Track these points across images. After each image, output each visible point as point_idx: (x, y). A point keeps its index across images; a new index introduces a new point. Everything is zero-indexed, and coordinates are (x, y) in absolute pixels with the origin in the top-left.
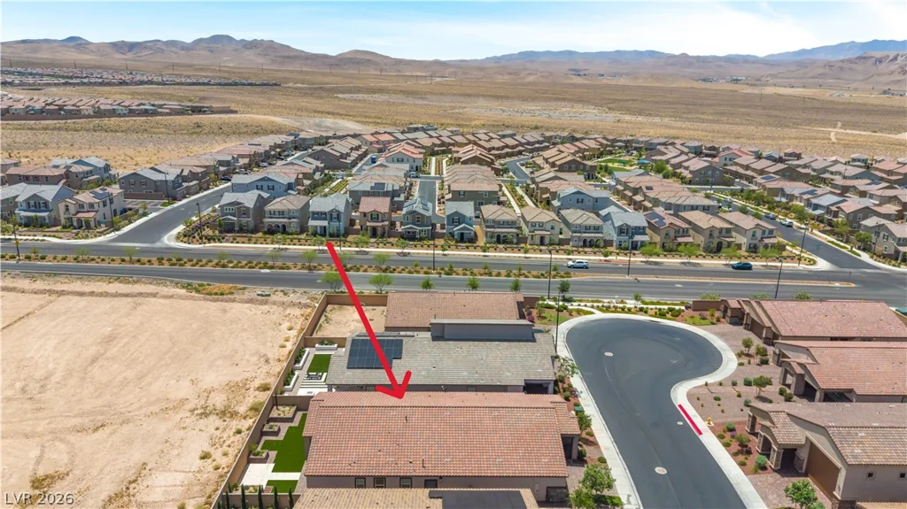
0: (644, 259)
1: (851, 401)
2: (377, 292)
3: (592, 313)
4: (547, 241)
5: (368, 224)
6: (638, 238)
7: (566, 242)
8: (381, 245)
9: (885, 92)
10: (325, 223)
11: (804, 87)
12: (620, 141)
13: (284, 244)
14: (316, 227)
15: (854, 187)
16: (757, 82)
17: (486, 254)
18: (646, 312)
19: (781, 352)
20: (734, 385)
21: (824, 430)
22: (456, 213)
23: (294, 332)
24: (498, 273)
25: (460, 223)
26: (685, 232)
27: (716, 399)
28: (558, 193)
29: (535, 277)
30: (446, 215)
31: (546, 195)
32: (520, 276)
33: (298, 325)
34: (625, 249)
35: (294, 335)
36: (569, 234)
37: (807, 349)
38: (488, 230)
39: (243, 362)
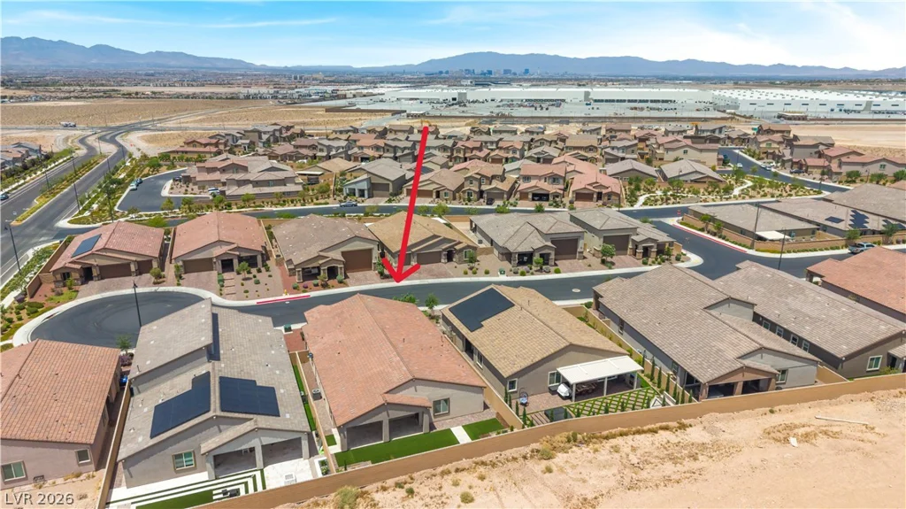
19: (184, 262)
20: (223, 286)
21: (355, 238)
27: (246, 292)
37: (219, 241)
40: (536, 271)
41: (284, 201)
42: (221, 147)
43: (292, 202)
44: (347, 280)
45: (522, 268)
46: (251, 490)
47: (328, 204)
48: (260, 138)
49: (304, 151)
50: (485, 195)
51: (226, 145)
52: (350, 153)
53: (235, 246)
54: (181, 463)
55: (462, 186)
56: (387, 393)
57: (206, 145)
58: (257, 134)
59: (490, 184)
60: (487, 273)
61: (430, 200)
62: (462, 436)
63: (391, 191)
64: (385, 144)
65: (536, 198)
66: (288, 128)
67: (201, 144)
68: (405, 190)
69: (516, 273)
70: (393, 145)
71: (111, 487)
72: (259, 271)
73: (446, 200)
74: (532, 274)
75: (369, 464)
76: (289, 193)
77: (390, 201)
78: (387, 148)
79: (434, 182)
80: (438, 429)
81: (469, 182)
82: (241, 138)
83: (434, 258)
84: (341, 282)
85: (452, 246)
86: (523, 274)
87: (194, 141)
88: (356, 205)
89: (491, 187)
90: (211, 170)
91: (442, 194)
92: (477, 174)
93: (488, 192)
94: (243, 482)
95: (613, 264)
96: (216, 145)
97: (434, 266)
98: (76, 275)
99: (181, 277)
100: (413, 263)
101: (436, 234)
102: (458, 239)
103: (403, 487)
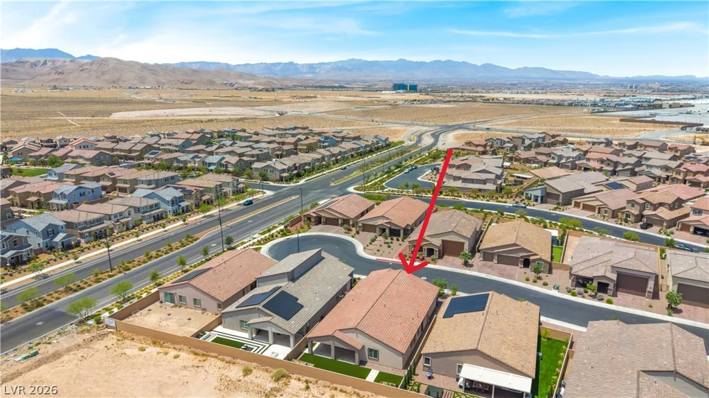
0: (202, 216)
4: (131, 226)
6: (183, 204)
7: (139, 223)
18: (276, 236)
19: (363, 224)
20: (371, 244)
21: (452, 232)
22: (50, 225)
23: (152, 350)
24: (157, 254)
25: (55, 234)
26: (202, 193)
27: (378, 251)
28: (59, 192)
29: (181, 247)
30: (40, 230)
31: (33, 199)
32: (171, 249)
33: (140, 345)
34: (179, 214)
35: (159, 349)
36: (139, 216)
37: (382, 216)
38: (84, 231)
39: (186, 379)
40: (589, 296)
41: (478, 196)
42: (488, 148)
43: (484, 197)
44: (440, 260)
45: (577, 290)
46: (256, 352)
47: (506, 202)
48: (523, 143)
49: (541, 158)
50: (645, 220)
51: (491, 147)
52: (577, 162)
53: (389, 221)
54: (243, 325)
55: (624, 208)
56: (339, 330)
57: (477, 146)
58: (521, 140)
59: (655, 210)
60: (545, 284)
61: (592, 213)
62: (372, 376)
63: (560, 201)
64: (607, 159)
65: (699, 233)
66: (554, 136)
67: (474, 145)
68: (573, 202)
69: (569, 292)
70: (615, 160)
71: (219, 325)
72: (398, 240)
73: (604, 216)
74: (583, 297)
75: (311, 366)
76: (485, 190)
77: (555, 209)
78: (609, 162)
79: (598, 200)
80: (365, 367)
81: (630, 205)
82: (508, 142)
83: (513, 262)
84: (432, 260)
85: (529, 256)
86: (574, 295)
87: (471, 142)
88: (525, 208)
89: (654, 213)
91: (603, 211)
92: (642, 199)
93: (648, 217)
94: (257, 346)
95: (678, 311)
96: (485, 146)
97: (508, 268)
98: (313, 220)
99: (358, 233)
100: (495, 261)
101: (517, 243)
102: (535, 252)
103: (307, 384)
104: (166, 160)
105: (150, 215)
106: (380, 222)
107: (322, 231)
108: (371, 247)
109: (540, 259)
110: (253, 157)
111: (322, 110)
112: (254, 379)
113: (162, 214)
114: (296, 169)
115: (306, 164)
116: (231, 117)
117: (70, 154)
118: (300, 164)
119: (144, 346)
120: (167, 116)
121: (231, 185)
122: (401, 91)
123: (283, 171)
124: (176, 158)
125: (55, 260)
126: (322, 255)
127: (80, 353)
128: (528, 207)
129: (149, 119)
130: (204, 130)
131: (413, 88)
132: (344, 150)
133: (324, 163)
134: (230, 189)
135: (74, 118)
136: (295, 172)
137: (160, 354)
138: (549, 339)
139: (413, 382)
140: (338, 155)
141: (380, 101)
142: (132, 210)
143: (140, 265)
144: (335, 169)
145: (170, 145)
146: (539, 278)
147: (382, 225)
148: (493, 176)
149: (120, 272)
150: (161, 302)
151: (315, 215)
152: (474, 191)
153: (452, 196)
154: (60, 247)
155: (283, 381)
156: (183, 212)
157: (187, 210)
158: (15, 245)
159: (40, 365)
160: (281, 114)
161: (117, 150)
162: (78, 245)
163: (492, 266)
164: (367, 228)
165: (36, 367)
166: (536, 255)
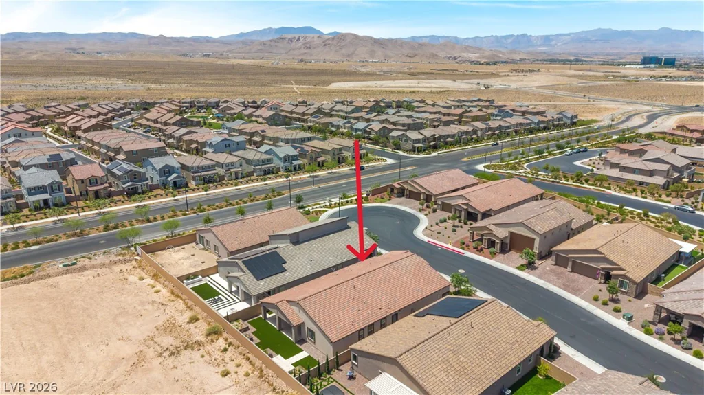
0: (309, 175)
1: (491, 216)
2: (167, 237)
3: (326, 211)
4: (240, 175)
5: (90, 189)
6: (296, 163)
7: (250, 174)
8: (112, 204)
9: (301, 61)
10: (46, 196)
11: (253, 59)
12: (185, 103)
13: (19, 223)
14: (38, 201)
15: (361, 117)
16: (221, 56)
17: (208, 192)
18: (351, 203)
19: (443, 202)
20: (437, 224)
21: (521, 224)
22: (167, 166)
23: (149, 281)
24: (237, 202)
25: (171, 175)
26: (319, 155)
27: (439, 233)
28: (209, 142)
29: (262, 199)
30: (158, 169)
31: (194, 146)
32: (252, 201)
33: (143, 275)
34: (291, 171)
35: (152, 282)
36: (251, 168)
37: (462, 196)
38: (196, 175)
39: (143, 312)
40: (672, 339)
41: (634, 190)
43: (642, 192)
44: (500, 255)
53: (466, 202)
56: (287, 301)
57: (692, 131)
60: (617, 311)
62: (296, 358)
67: (689, 130)
69: (644, 326)
74: (661, 339)
76: (648, 184)
80: (300, 346)
83: (590, 273)
84: (491, 253)
85: (613, 269)
86: (648, 333)
87: (683, 126)
90: (623, 151)
94: (228, 299)
97: (583, 279)
98: (395, 191)
99: (435, 211)
100: (569, 269)
101: (601, 250)
102: (621, 264)
103: (229, 346)
104: (323, 124)
105: (260, 169)
106: (460, 202)
107: (400, 204)
108: (436, 228)
109: (625, 276)
110: (404, 126)
111: (537, 84)
112: (192, 328)
113: (273, 169)
114: (434, 140)
115: (449, 136)
116: (433, 89)
117: (254, 114)
118: (440, 136)
119: (146, 276)
120: (376, 87)
121: (352, 149)
122: (652, 65)
123: (418, 141)
124: (331, 123)
125: (162, 196)
126: (349, 224)
127: (99, 271)
128: (697, 212)
129: (359, 89)
130: (384, 99)
131: (670, 63)
132: (508, 124)
133: (474, 136)
134: (350, 154)
135: (301, 86)
136: (432, 143)
137: (149, 287)
138: (547, 377)
139: (328, 376)
140: (496, 129)
141: (617, 76)
142: (244, 162)
143: (215, 209)
144: (485, 144)
145: (342, 111)
146: (616, 301)
147: (458, 205)
148: (665, 167)
149: (195, 213)
150: (197, 244)
151: (398, 186)
152: (631, 183)
153: (600, 186)
154: (172, 185)
155: (213, 337)
156: (295, 169)
157: (299, 169)
158: (135, 178)
159: (66, 274)
160: (487, 87)
161: (295, 113)
162: (186, 186)
163: (562, 273)
164: (445, 207)
165: (63, 274)
166: (621, 269)
